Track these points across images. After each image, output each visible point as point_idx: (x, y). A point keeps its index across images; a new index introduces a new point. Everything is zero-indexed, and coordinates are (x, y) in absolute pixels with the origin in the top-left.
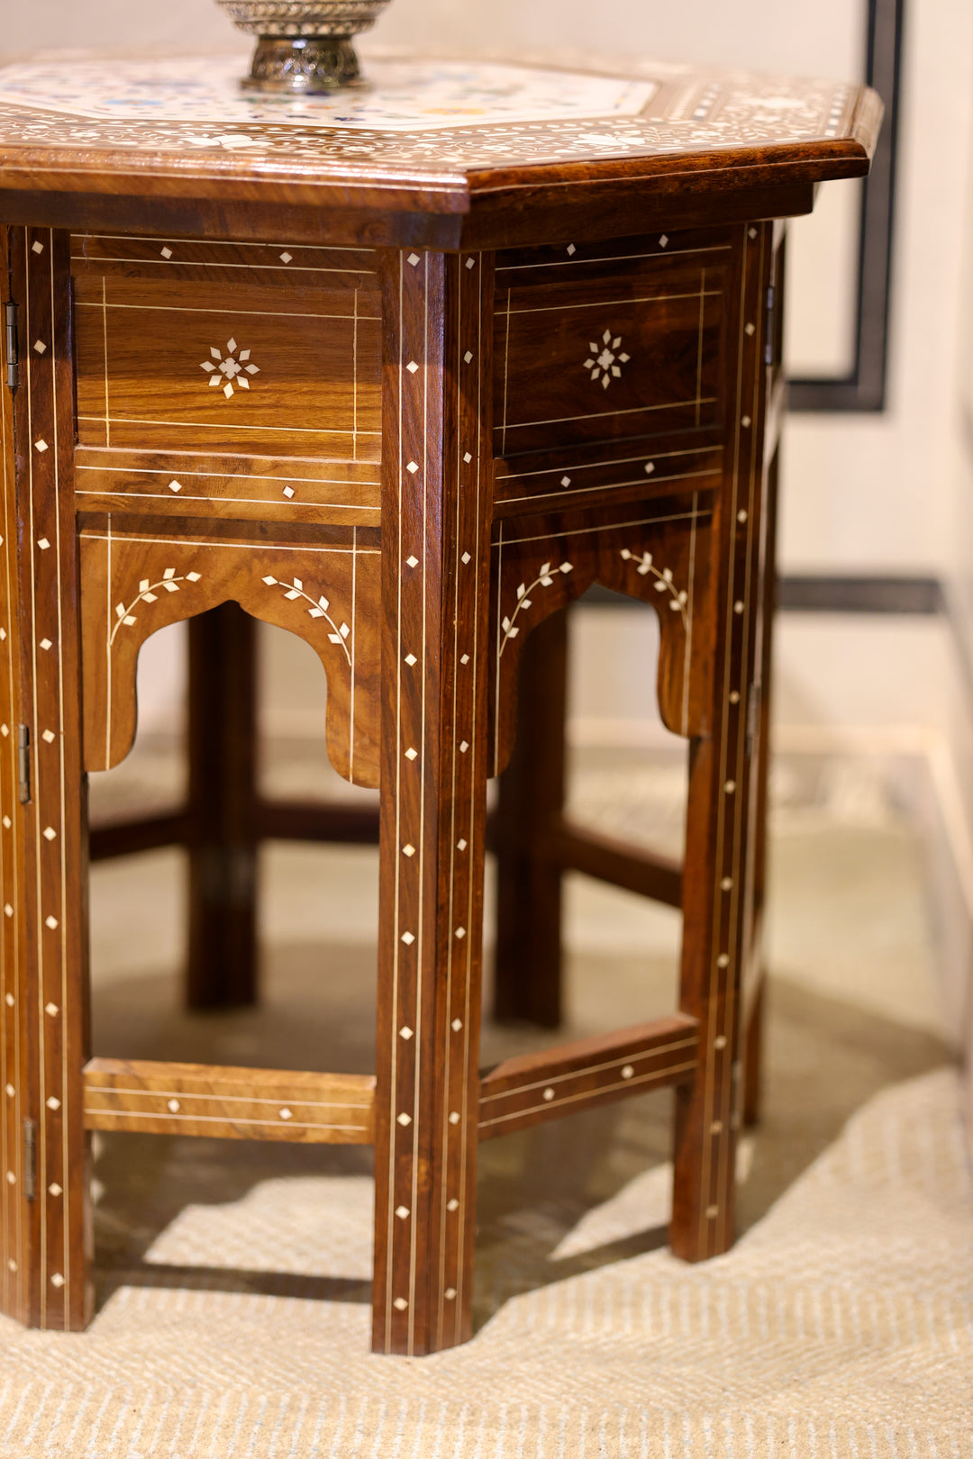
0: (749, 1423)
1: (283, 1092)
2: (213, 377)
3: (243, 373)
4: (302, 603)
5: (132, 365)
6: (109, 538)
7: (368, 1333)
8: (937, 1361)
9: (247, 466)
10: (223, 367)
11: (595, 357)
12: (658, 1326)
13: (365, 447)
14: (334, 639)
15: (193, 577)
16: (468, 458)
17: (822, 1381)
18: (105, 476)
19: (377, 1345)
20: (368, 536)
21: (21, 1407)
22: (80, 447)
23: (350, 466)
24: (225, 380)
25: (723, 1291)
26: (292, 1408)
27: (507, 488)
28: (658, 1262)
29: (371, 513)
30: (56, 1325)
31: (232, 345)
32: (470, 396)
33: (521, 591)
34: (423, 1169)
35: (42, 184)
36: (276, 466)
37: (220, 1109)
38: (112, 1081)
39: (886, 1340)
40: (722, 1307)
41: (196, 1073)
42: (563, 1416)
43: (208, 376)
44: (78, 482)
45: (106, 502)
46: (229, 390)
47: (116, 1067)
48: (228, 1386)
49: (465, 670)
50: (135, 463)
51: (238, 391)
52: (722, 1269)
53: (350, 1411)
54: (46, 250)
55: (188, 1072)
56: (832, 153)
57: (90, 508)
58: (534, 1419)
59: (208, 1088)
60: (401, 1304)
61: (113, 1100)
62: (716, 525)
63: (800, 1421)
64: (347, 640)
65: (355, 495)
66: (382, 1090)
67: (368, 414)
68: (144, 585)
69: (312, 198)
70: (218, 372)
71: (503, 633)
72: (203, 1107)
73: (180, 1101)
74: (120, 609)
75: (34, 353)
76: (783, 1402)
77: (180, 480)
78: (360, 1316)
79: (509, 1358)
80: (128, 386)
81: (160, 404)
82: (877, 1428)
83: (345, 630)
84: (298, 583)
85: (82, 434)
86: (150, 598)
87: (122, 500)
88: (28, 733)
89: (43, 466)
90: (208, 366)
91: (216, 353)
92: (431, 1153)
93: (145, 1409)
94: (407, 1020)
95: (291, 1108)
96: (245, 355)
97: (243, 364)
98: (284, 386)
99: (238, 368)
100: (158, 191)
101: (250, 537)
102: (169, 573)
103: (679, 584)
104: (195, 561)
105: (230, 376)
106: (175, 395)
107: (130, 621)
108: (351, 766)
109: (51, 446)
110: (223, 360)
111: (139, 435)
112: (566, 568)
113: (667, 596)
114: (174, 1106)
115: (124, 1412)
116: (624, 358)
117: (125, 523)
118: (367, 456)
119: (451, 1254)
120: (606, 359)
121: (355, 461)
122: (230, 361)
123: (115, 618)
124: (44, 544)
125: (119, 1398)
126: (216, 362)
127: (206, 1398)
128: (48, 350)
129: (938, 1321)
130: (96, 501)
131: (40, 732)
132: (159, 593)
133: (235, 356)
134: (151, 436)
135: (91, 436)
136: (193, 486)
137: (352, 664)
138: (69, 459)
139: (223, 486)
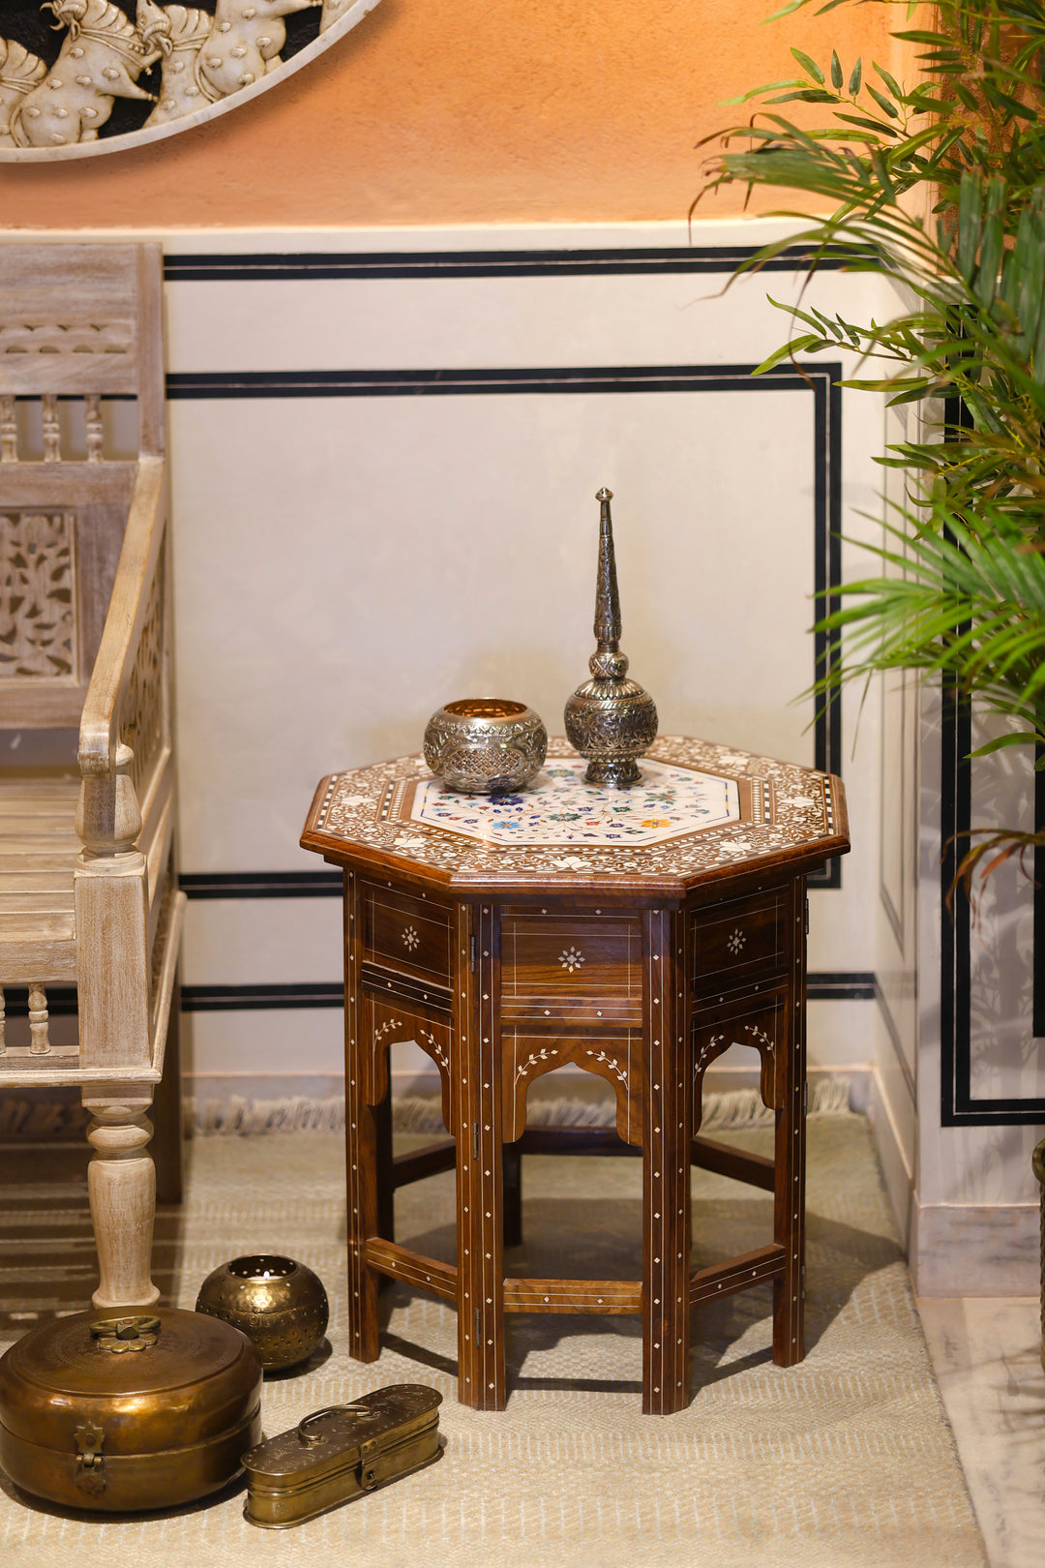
0: (827, 1435)
1: (598, 1291)
2: (564, 964)
3: (578, 962)
4: (605, 1063)
5: (526, 959)
6: (516, 1036)
7: (640, 1405)
8: (909, 1405)
9: (580, 1003)
10: (568, 959)
11: (732, 941)
12: (775, 1396)
13: (634, 992)
14: (620, 1078)
15: (554, 1052)
16: (680, 995)
17: (857, 1416)
18: (515, 1009)
19: (646, 1410)
20: (635, 1031)
21: (491, 1444)
22: (503, 997)
23: (628, 1002)
24: (569, 965)
25: (803, 1379)
26: (615, 1438)
27: (697, 1006)
28: (768, 1367)
29: (638, 1021)
30: (492, 1408)
31: (573, 949)
32: (681, 968)
33: (702, 1050)
34: (666, 1325)
35: (498, 892)
36: (594, 1002)
37: (569, 1300)
38: (517, 1289)
39: (885, 1397)
40: (804, 1386)
41: (557, 1283)
42: (741, 1437)
43: (562, 963)
44: (502, 1012)
45: (515, 1021)
46: (571, 969)
47: (517, 1282)
48: (582, 1431)
49: (681, 1090)
50: (528, 1003)
51: (575, 969)
52: (802, 1368)
53: (643, 1439)
54: (489, 912)
55: (552, 1283)
56: (834, 845)
57: (508, 1024)
58: (728, 1439)
59: (563, 1290)
60: (657, 1390)
61: (518, 1298)
62: (786, 1007)
63: (850, 1434)
64: (626, 1079)
65: (630, 1013)
66: (646, 1288)
67: (635, 977)
68: (531, 1057)
69: (616, 893)
70: (566, 961)
71: (695, 1071)
72: (561, 1300)
73: (549, 1297)
74: (520, 1068)
75: (483, 956)
76: (840, 1426)
77: (549, 1010)
78: (636, 1399)
79: (709, 1413)
80: (525, 969)
81: (539, 976)
82: (885, 1434)
83: (625, 1074)
84: (603, 1054)
85: (503, 991)
86: (534, 1062)
87: (522, 1019)
88: (478, 1126)
89: (486, 1006)
90: (561, 959)
91: (565, 953)
92: (669, 1317)
93: (548, 1442)
94: (657, 1254)
95: (602, 1298)
96: (578, 954)
97: (578, 958)
98: (596, 966)
99: (575, 959)
100: (549, 892)
101: (581, 1034)
102: (543, 1051)
103: (771, 1039)
104: (555, 1045)
105: (572, 963)
106: (547, 972)
107: (525, 1073)
109: (490, 997)
110: (569, 956)
111: (530, 990)
112: (721, 1037)
113: (766, 1044)
114: (547, 1299)
115: (538, 1443)
116: (744, 940)
117: (521, 1031)
118: (635, 996)
119: (679, 1366)
120: (736, 941)
121: (630, 999)
122: (572, 956)
123: (518, 1072)
124: (486, 1040)
125: (533, 1438)
126: (565, 957)
127: (574, 1436)
128: (490, 955)
129: (908, 1387)
130: (511, 1020)
131: (484, 1127)
132: (539, 1060)
133: (574, 954)
134: (535, 990)
135: (508, 991)
136: (554, 1012)
137: (628, 1089)
138: (498, 1003)
139: (570, 1012)
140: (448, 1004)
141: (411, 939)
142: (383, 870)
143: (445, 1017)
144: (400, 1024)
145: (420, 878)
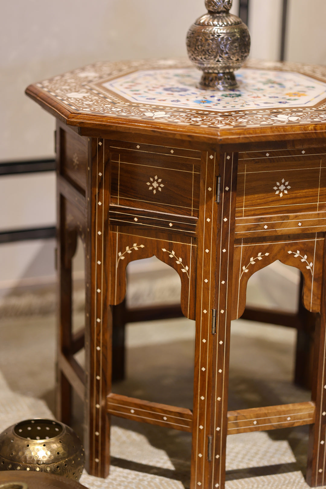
1: (287, 412)
2: (277, 191)
3: (286, 189)
4: (299, 258)
5: (251, 191)
6: (242, 246)
9: (288, 218)
10: (280, 188)
13: (321, 207)
14: (308, 268)
15: (267, 254)
18: (244, 227)
19: (313, 485)
20: (320, 234)
22: (237, 218)
23: (318, 214)
24: (280, 192)
31: (283, 181)
36: (296, 216)
37: (269, 421)
38: (236, 418)
43: (275, 191)
44: (236, 230)
45: (243, 235)
46: (281, 195)
50: (254, 221)
51: (284, 194)
54: (231, 158)
57: (239, 237)
59: (266, 415)
60: (320, 471)
61: (237, 424)
64: (312, 267)
65: (320, 222)
66: (318, 406)
67: (322, 197)
68: (252, 259)
70: (278, 189)
72: (264, 421)
73: (257, 421)
74: (244, 268)
75: (225, 190)
77: (267, 225)
80: (251, 197)
81: (259, 202)
83: (311, 264)
84: (298, 252)
85: (237, 215)
86: (253, 263)
87: (248, 233)
88: (216, 312)
89: (225, 226)
90: (275, 188)
91: (278, 184)
95: (291, 417)
96: (287, 183)
97: (286, 186)
98: (298, 191)
99: (284, 187)
101: (286, 240)
102: (260, 254)
104: (268, 249)
105: (282, 190)
106: (265, 198)
107: (247, 271)
108: (311, 306)
109: (228, 219)
110: (280, 186)
111: (253, 213)
114: (255, 423)
117: (247, 240)
118: (322, 210)
121: (319, 212)
122: (282, 186)
123: (242, 271)
124: (224, 251)
126: (278, 187)
128: (229, 190)
130: (241, 235)
131: (220, 311)
132: (256, 261)
133: (284, 184)
134: (257, 212)
135: (239, 215)
136: (271, 226)
137: (313, 274)
138: (234, 223)
139: (281, 225)
140: (193, 228)
141: (155, 185)
142: (152, 134)
143: (186, 237)
144: (142, 246)
145: (189, 136)
